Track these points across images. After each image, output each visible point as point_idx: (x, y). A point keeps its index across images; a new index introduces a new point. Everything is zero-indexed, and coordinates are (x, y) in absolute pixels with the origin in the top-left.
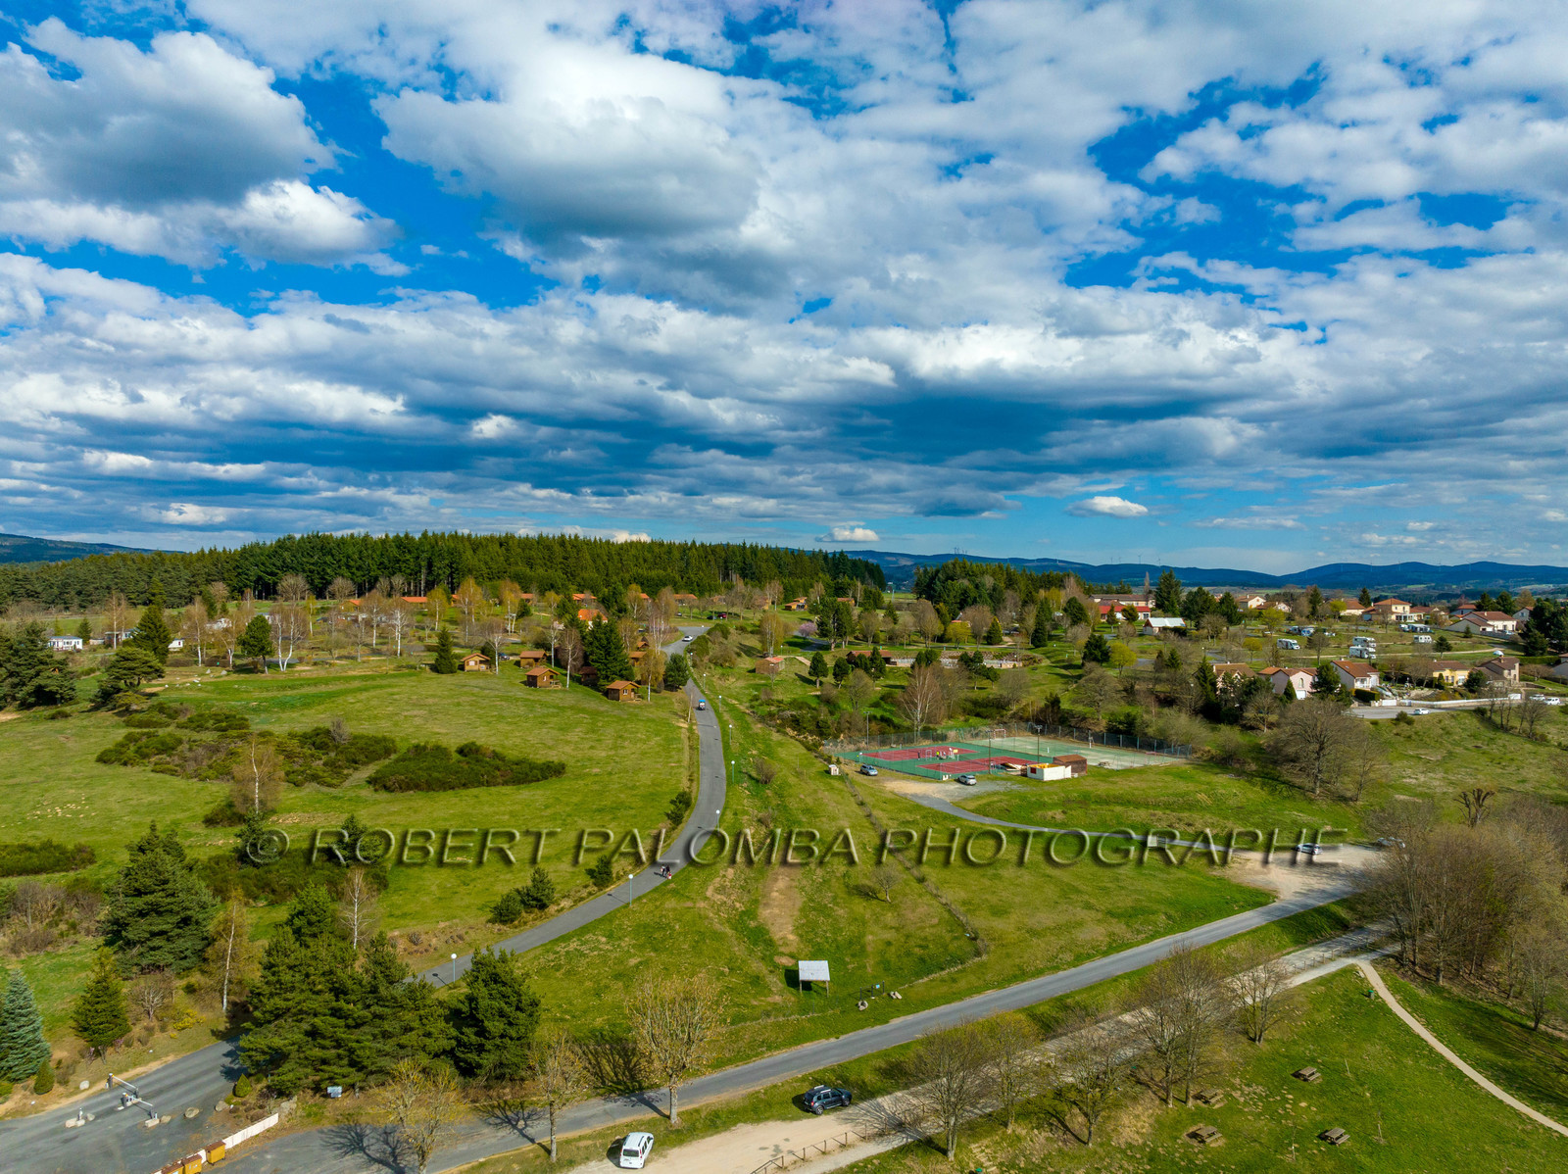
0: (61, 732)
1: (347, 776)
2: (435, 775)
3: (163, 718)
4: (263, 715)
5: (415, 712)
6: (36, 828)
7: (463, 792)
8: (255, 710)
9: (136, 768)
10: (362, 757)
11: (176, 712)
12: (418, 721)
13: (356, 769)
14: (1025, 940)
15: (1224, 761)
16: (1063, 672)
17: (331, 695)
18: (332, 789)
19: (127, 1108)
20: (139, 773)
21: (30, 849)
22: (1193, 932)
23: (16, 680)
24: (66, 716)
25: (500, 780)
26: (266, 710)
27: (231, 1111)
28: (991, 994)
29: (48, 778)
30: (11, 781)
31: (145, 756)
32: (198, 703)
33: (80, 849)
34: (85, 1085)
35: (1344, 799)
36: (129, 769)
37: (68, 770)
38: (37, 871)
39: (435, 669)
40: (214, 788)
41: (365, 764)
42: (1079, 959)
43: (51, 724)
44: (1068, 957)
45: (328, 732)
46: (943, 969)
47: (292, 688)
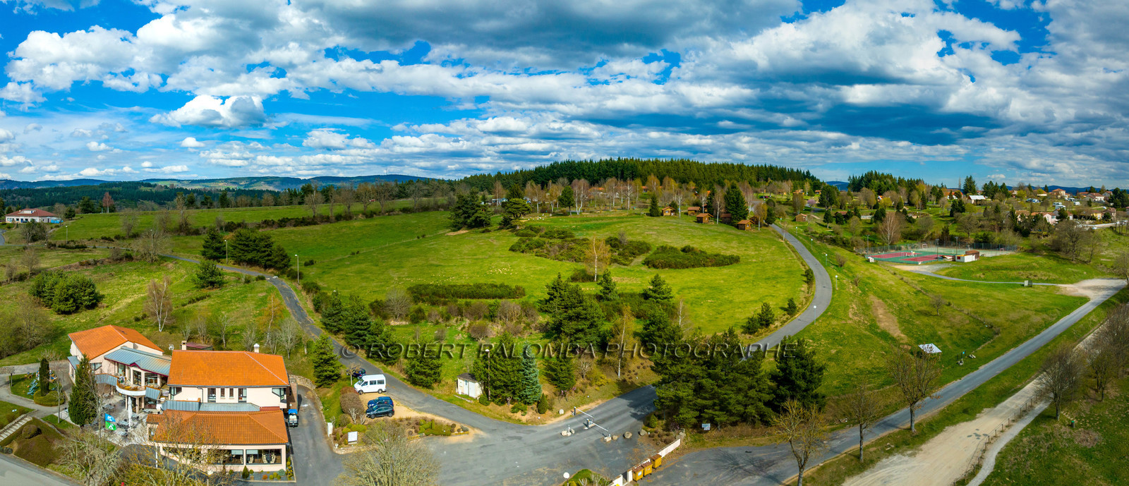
0: (489, 238)
1: (632, 260)
2: (678, 260)
3: (533, 233)
4: (579, 232)
5: (651, 233)
6: (493, 278)
7: (693, 269)
8: (575, 229)
9: (528, 254)
10: (637, 251)
11: (538, 230)
12: (654, 237)
13: (634, 257)
14: (1012, 325)
15: (1033, 251)
16: (941, 219)
17: (608, 224)
18: (626, 267)
19: (589, 428)
20: (529, 256)
21: (496, 286)
22: (1072, 314)
23: (466, 215)
24: (489, 231)
25: (710, 264)
26: (580, 230)
27: (650, 436)
28: (1013, 351)
29: (490, 257)
30: (475, 257)
31: (531, 249)
32: (547, 226)
33: (518, 288)
34: (562, 412)
35: (1086, 262)
36: (525, 254)
37: (498, 254)
38: (501, 297)
39: (651, 215)
40: (568, 265)
41: (639, 255)
42: (1038, 331)
43: (483, 235)
44: (1033, 330)
45: (616, 239)
46: (985, 343)
47: (587, 221)
